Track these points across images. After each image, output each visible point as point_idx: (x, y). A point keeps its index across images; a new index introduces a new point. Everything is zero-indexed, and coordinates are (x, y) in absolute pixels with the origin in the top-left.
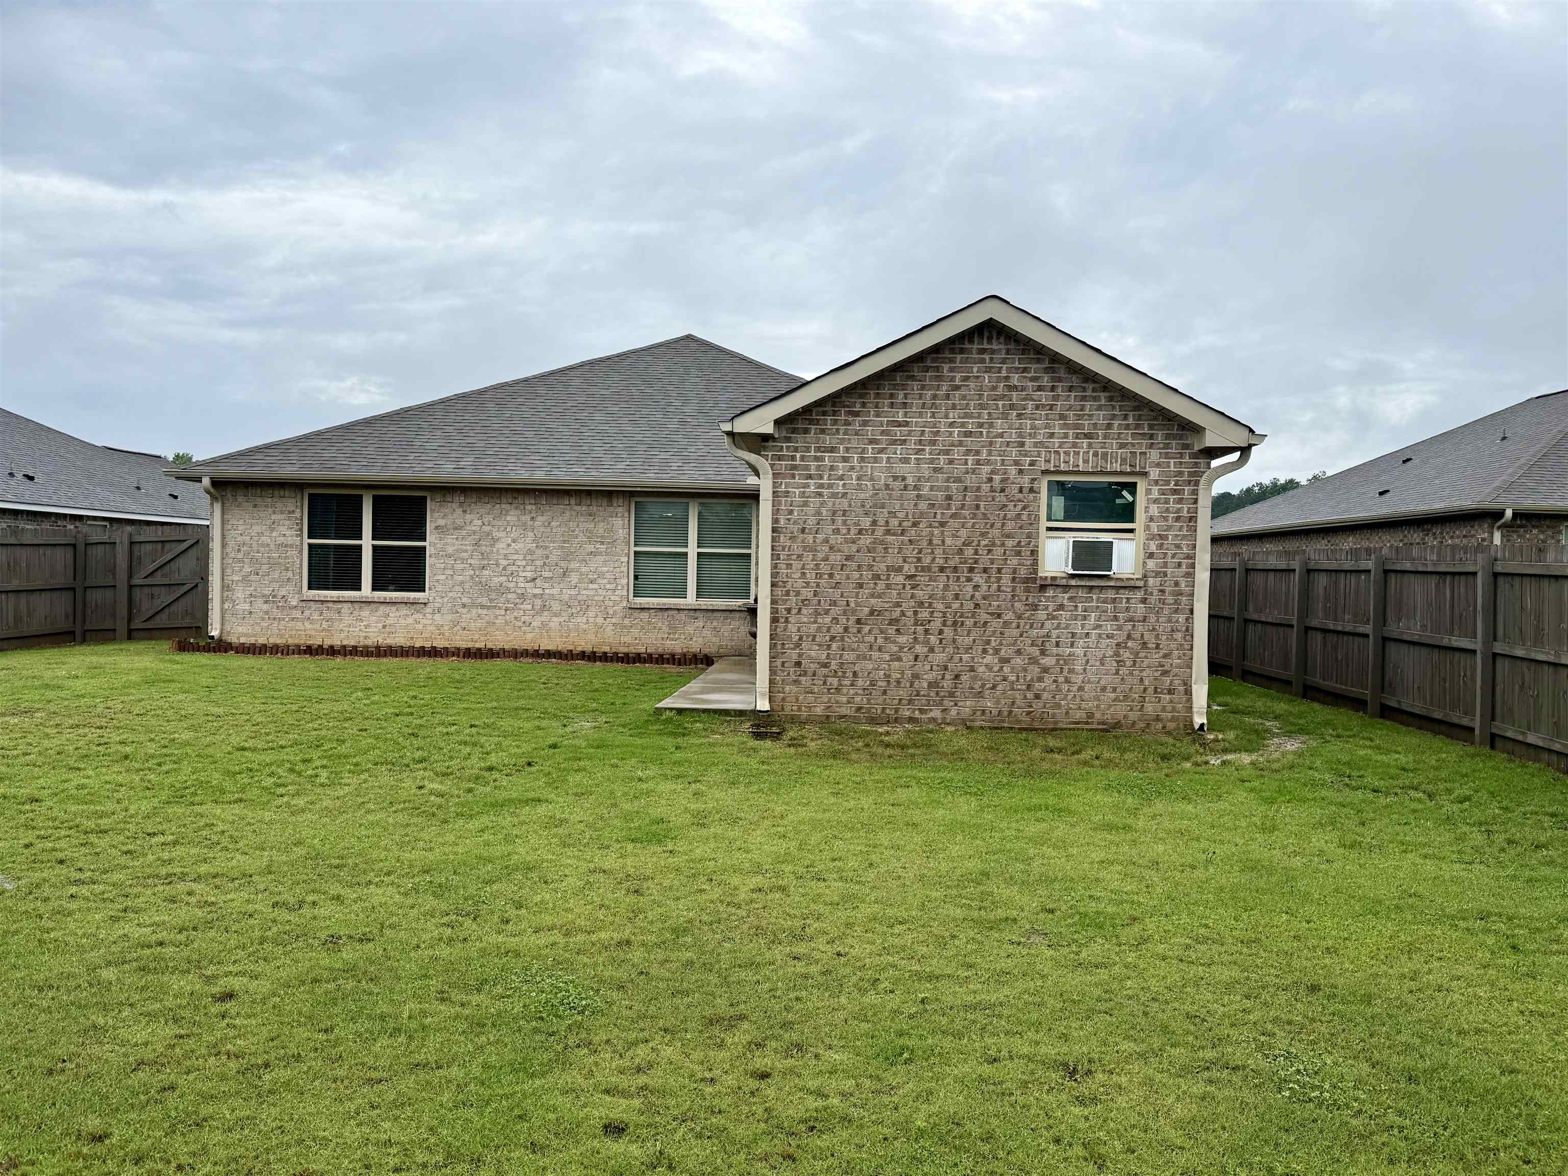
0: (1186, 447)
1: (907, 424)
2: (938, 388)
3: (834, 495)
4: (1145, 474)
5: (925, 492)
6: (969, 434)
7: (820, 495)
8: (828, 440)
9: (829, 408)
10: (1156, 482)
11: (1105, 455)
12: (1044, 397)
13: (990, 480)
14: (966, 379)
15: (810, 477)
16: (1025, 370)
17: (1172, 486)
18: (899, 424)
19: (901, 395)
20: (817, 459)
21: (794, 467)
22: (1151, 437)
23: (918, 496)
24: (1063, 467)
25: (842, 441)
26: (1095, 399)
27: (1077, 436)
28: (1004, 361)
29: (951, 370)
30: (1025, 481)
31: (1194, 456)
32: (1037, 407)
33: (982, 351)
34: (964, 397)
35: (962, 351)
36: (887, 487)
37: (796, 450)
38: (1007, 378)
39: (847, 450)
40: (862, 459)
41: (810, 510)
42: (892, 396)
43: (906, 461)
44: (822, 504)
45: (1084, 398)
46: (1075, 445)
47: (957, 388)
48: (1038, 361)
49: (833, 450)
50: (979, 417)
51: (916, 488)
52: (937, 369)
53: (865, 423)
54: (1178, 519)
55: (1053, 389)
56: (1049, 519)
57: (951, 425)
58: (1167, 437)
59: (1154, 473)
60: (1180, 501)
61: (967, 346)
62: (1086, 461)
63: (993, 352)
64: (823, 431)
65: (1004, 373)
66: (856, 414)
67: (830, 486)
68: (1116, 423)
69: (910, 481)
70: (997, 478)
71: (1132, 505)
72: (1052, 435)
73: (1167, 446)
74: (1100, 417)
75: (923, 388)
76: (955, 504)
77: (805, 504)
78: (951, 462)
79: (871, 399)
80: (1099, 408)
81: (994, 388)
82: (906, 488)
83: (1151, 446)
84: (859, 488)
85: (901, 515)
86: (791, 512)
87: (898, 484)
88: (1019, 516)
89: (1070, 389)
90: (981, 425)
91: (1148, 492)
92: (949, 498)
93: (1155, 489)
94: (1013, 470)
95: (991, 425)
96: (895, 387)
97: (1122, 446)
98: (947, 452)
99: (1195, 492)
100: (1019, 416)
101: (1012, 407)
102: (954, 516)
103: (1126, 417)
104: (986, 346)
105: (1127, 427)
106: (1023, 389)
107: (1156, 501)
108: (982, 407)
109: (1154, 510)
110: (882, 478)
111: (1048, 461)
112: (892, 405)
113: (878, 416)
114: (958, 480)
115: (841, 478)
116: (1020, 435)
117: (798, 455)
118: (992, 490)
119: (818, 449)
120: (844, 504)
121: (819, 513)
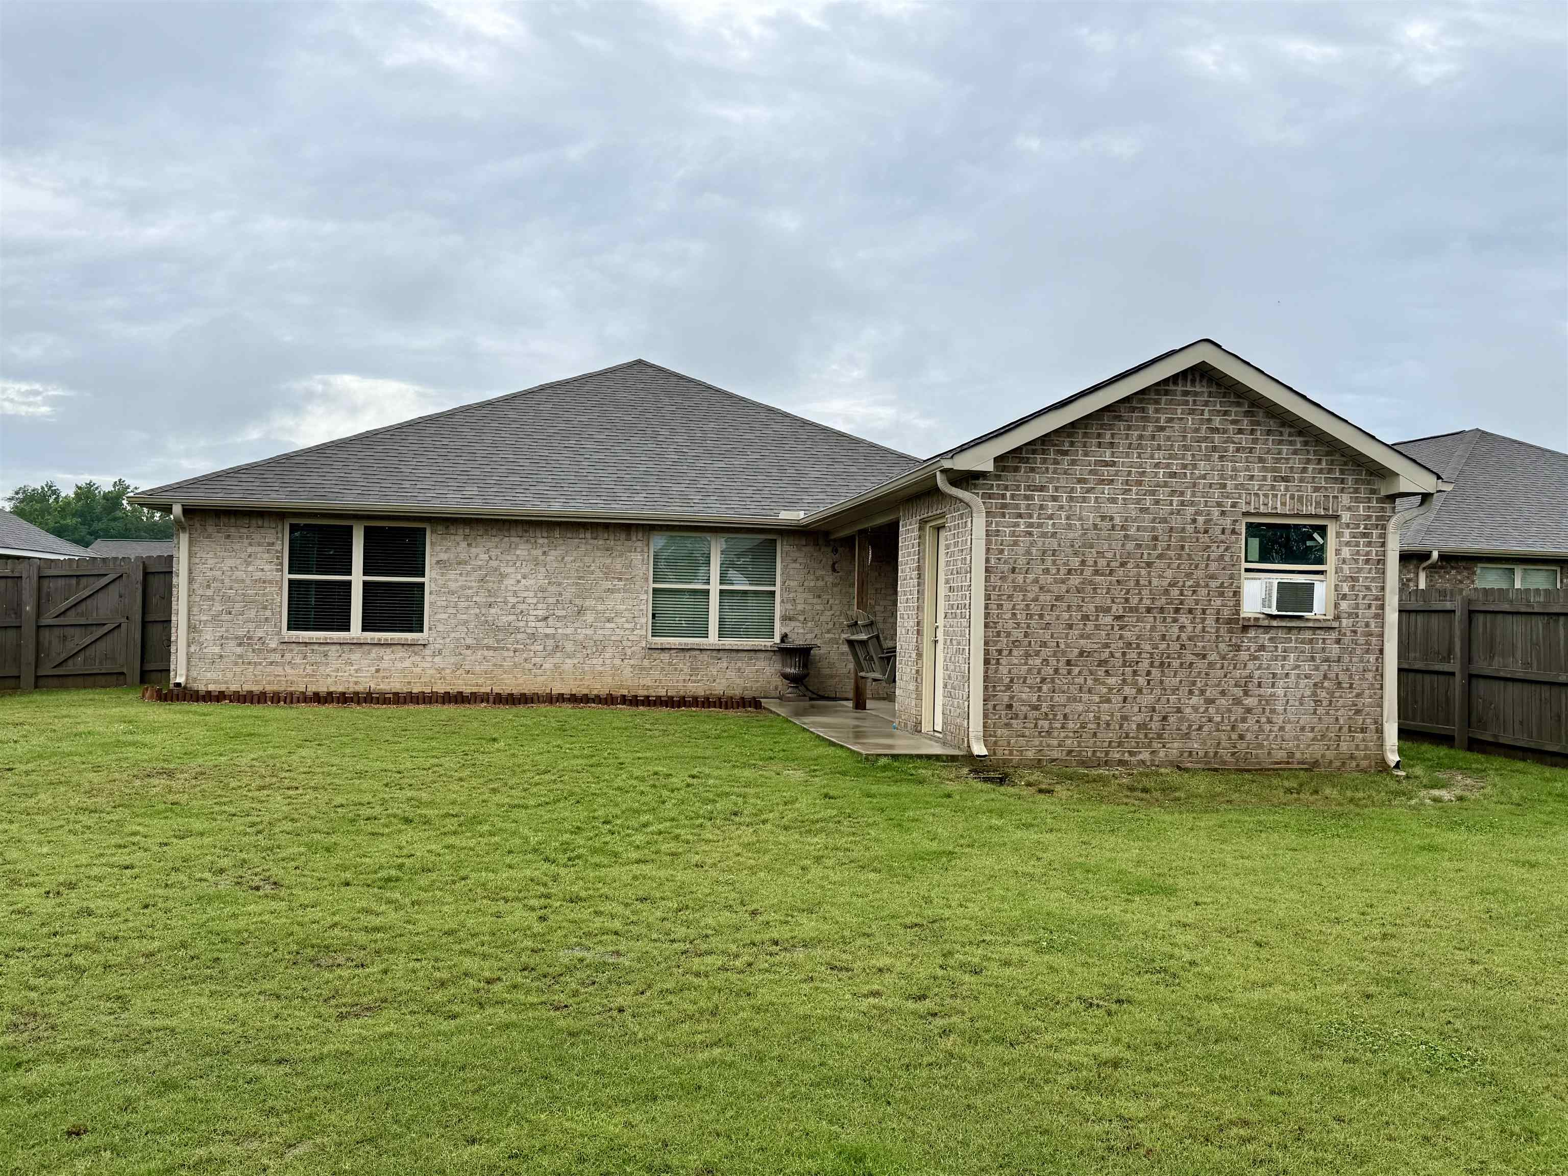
0: (1373, 492)
1: (1114, 464)
2: (1144, 428)
3: (1044, 535)
4: (1337, 517)
5: (1132, 532)
6: (1173, 475)
7: (1030, 534)
8: (1038, 479)
9: (1038, 447)
10: (1348, 526)
11: (1300, 498)
12: (1244, 440)
13: (1194, 521)
14: (1170, 420)
15: (1020, 516)
16: (1226, 413)
17: (1361, 529)
18: (1107, 464)
19: (1108, 434)
20: (1027, 498)
21: (1004, 506)
22: (1343, 481)
23: (1126, 536)
24: (1262, 509)
25: (1051, 480)
26: (1291, 443)
27: (1275, 479)
28: (1206, 404)
29: (1157, 411)
30: (1227, 522)
31: (1381, 500)
32: (1238, 450)
33: (1186, 393)
34: (1168, 438)
35: (1167, 393)
36: (1095, 526)
37: (1006, 488)
38: (1209, 421)
39: (1056, 489)
40: (1071, 499)
41: (1021, 550)
42: (1099, 436)
43: (1113, 501)
44: (1033, 543)
45: (1280, 442)
46: (1273, 488)
47: (1162, 429)
48: (1239, 404)
49: (1042, 488)
50: (1183, 459)
51: (1123, 528)
52: (1143, 410)
53: (1073, 462)
54: (1367, 561)
55: (1252, 432)
56: (1246, 561)
57: (1157, 465)
58: (1357, 481)
59: (1346, 517)
60: (1369, 544)
61: (1172, 387)
62: (1283, 504)
63: (1196, 394)
64: (1032, 470)
65: (1206, 416)
66: (1066, 453)
67: (1040, 525)
68: (1310, 467)
69: (1117, 521)
70: (1201, 519)
71: (1322, 548)
72: (1252, 478)
73: (1356, 491)
74: (1297, 462)
75: (1129, 428)
76: (1161, 545)
77: (1016, 543)
78: (1157, 502)
79: (1079, 438)
80: (1295, 452)
81: (1197, 430)
82: (1113, 528)
83: (1342, 490)
84: (1070, 527)
85: (1109, 555)
86: (1001, 552)
87: (1107, 524)
88: (1222, 557)
89: (1269, 433)
90: (1184, 466)
91: (1339, 535)
92: (1155, 538)
93: (1347, 532)
94: (1216, 512)
95: (1195, 467)
96: (1102, 426)
97: (1316, 489)
98: (1153, 493)
99: (1383, 536)
100: (1221, 458)
101: (1214, 449)
102: (1160, 557)
103: (1319, 462)
104: (1189, 389)
105: (1321, 471)
106: (1225, 431)
107: (1348, 544)
108: (1186, 448)
109: (1346, 552)
110: (1092, 518)
111: (1248, 503)
112: (1099, 445)
113: (1086, 455)
114: (1164, 521)
115: (1051, 517)
116: (1222, 477)
117: (1008, 494)
118: (1196, 531)
119: (1028, 488)
120: (1053, 543)
121: (1028, 553)
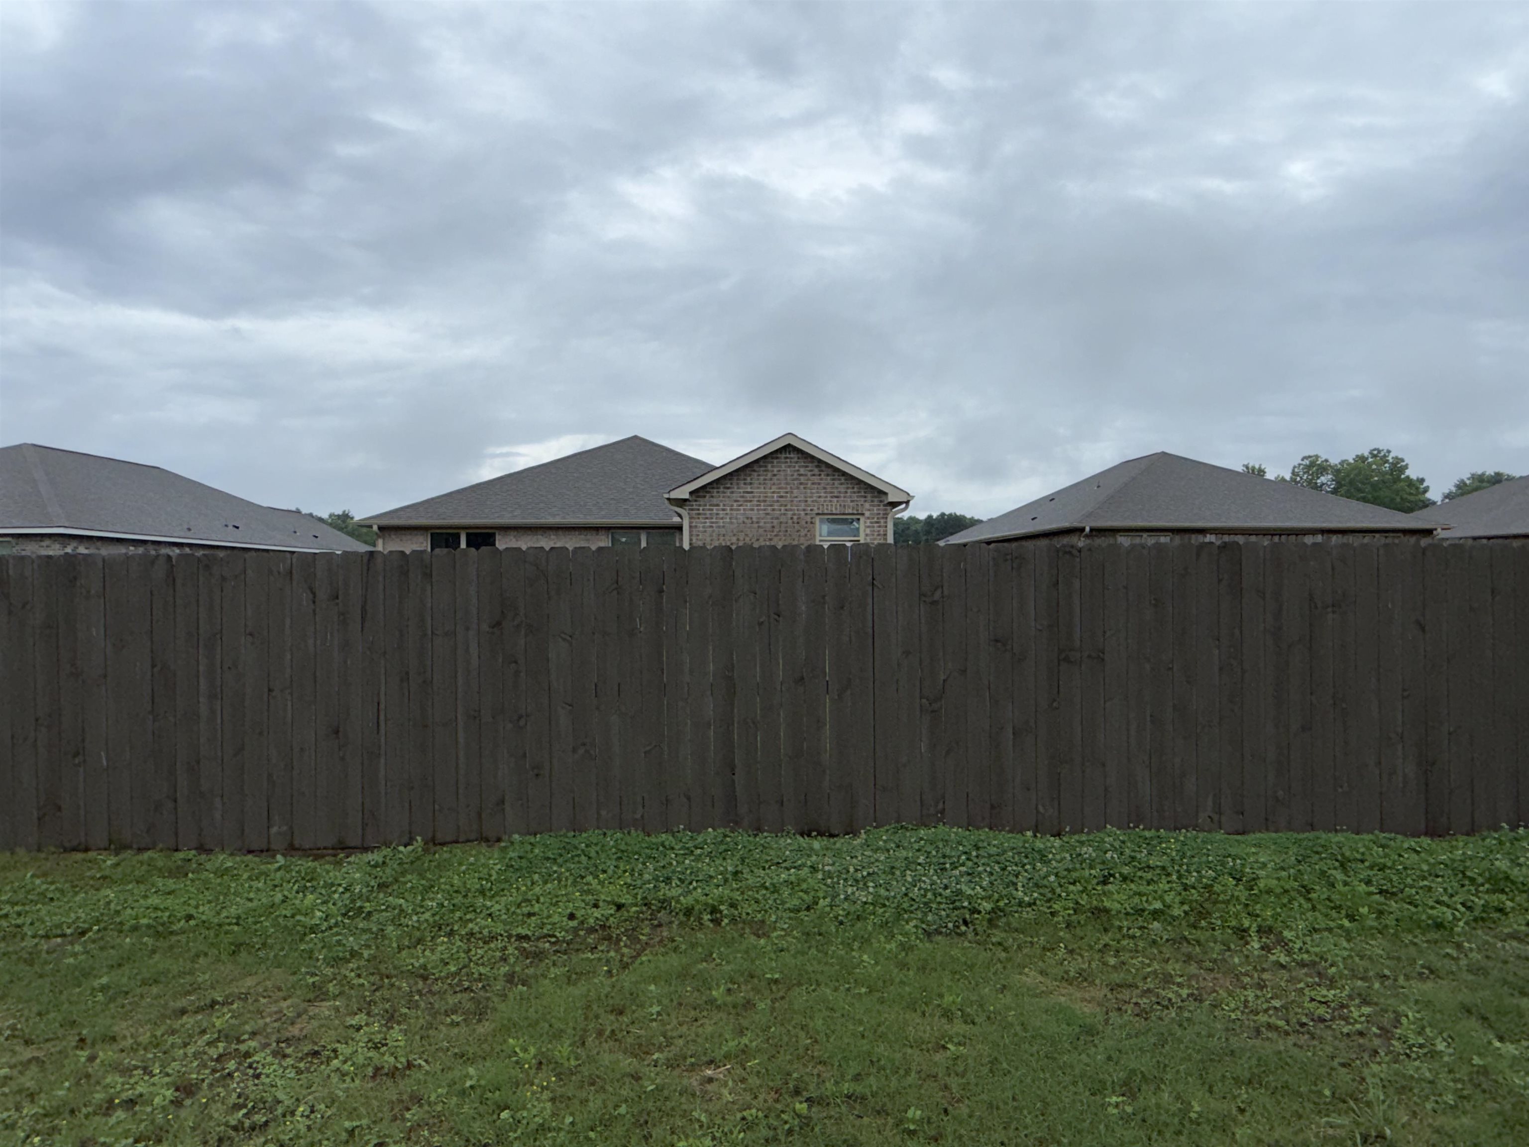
0: (881, 501)
1: (752, 492)
2: (766, 475)
3: (719, 527)
4: (863, 514)
5: (761, 524)
6: (781, 497)
7: (711, 527)
8: (715, 501)
9: (715, 485)
10: (868, 518)
11: (844, 506)
12: (816, 479)
13: (792, 518)
14: (779, 471)
15: (707, 518)
16: (807, 467)
17: (875, 520)
18: (748, 492)
19: (749, 478)
20: (709, 510)
21: (699, 514)
22: (865, 497)
23: (759, 527)
24: (826, 511)
25: (721, 501)
26: (840, 480)
27: (832, 497)
28: (797, 462)
29: (772, 467)
30: (808, 519)
31: (884, 505)
32: (813, 484)
33: (786, 458)
34: (778, 480)
35: (777, 458)
36: (744, 522)
37: (700, 505)
38: (798, 471)
39: (724, 505)
40: (731, 510)
41: (707, 534)
42: (745, 479)
43: (752, 510)
44: (713, 531)
45: (833, 480)
46: (831, 501)
47: (775, 475)
48: (812, 462)
49: (718, 505)
50: (786, 488)
51: (758, 522)
52: (766, 466)
53: (732, 493)
54: (879, 535)
55: (820, 475)
56: (821, 536)
57: (773, 492)
58: (872, 497)
59: (867, 514)
60: (880, 527)
61: (779, 455)
62: (836, 509)
63: (791, 458)
64: (712, 497)
65: (797, 468)
66: (728, 488)
67: (717, 523)
68: (849, 491)
69: (754, 520)
70: (795, 517)
71: (858, 529)
72: (820, 497)
73: (872, 501)
74: (842, 489)
75: (759, 475)
76: (776, 530)
77: (705, 531)
78: (773, 510)
79: (735, 481)
80: (841, 484)
81: (792, 475)
82: (752, 523)
83: (865, 501)
84: (731, 523)
85: (751, 536)
86: (698, 535)
87: (750, 521)
88: (806, 535)
89: (828, 475)
90: (787, 493)
91: (865, 522)
92: (773, 527)
93: (868, 521)
94: (802, 513)
95: (792, 492)
96: (746, 475)
97: (852, 501)
98: (771, 506)
99: (886, 522)
100: (805, 488)
101: (801, 484)
102: (776, 535)
103: (853, 488)
104: (788, 455)
105: (854, 493)
106: (806, 475)
107: (869, 527)
108: (787, 484)
109: (868, 531)
110: (741, 518)
111: (818, 509)
112: (745, 484)
113: (738, 488)
114: (777, 518)
115: (722, 518)
116: (806, 497)
117: (701, 508)
118: (793, 523)
119: (711, 505)
120: (723, 531)
121: (711, 536)
